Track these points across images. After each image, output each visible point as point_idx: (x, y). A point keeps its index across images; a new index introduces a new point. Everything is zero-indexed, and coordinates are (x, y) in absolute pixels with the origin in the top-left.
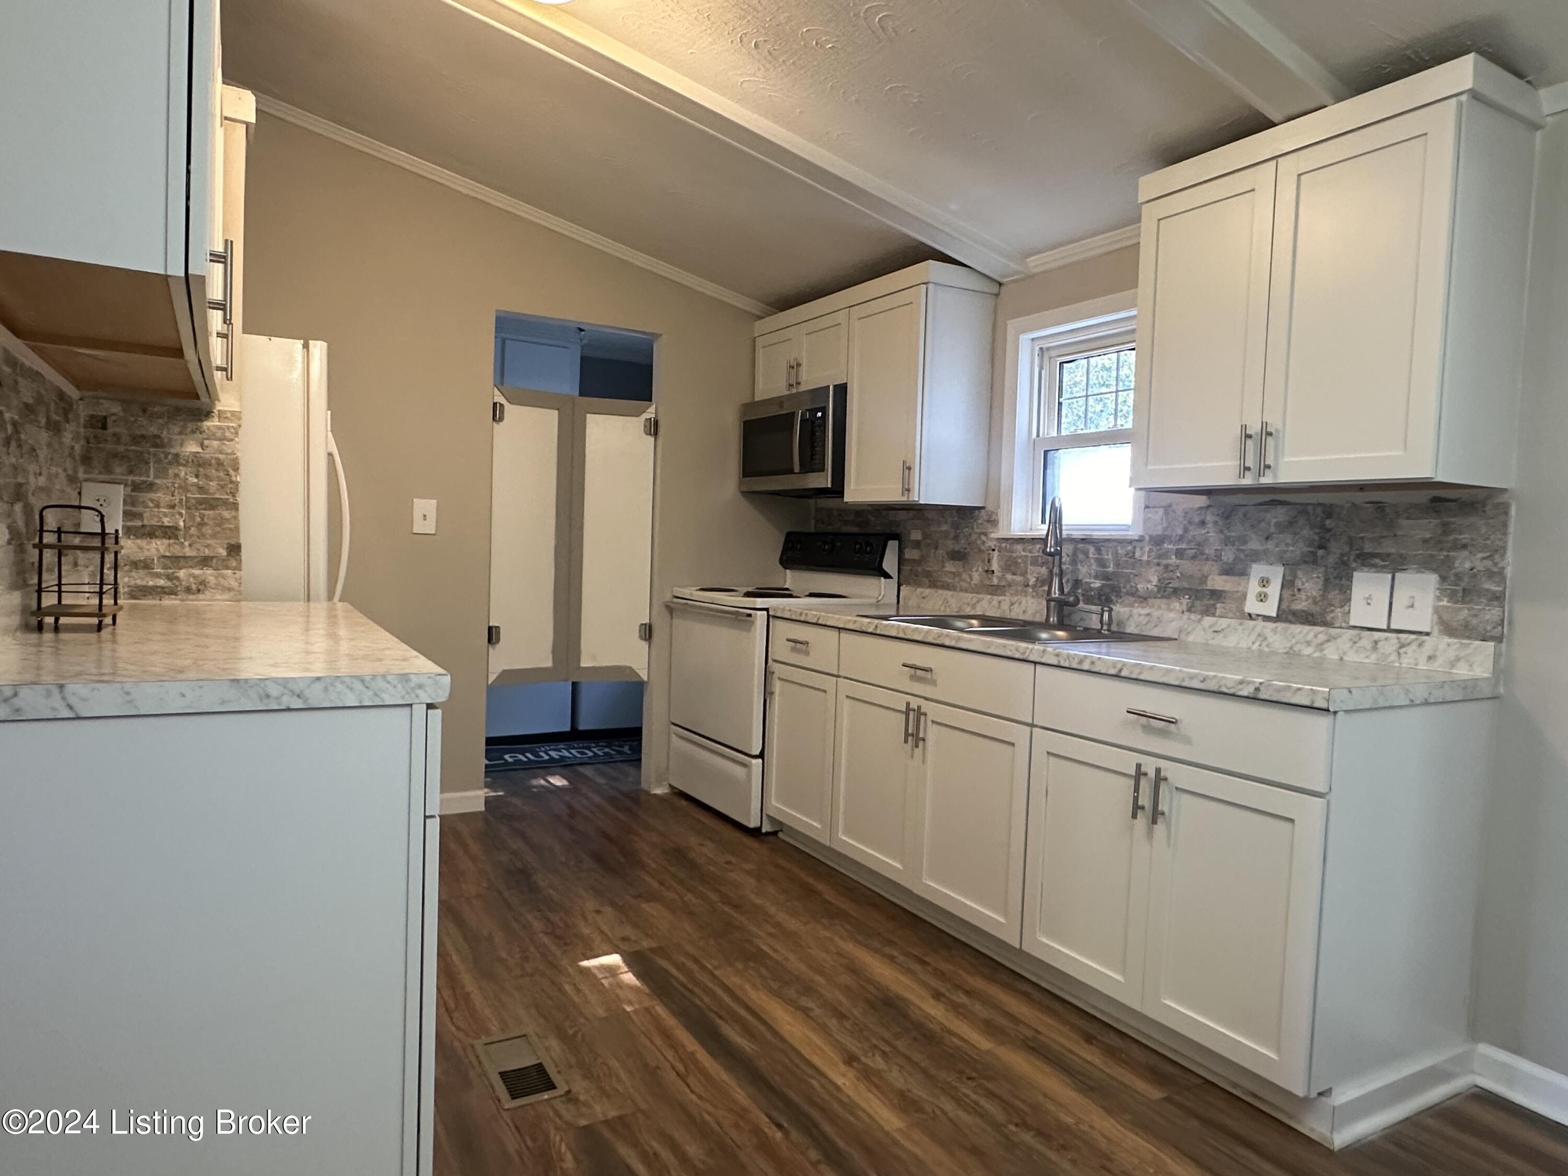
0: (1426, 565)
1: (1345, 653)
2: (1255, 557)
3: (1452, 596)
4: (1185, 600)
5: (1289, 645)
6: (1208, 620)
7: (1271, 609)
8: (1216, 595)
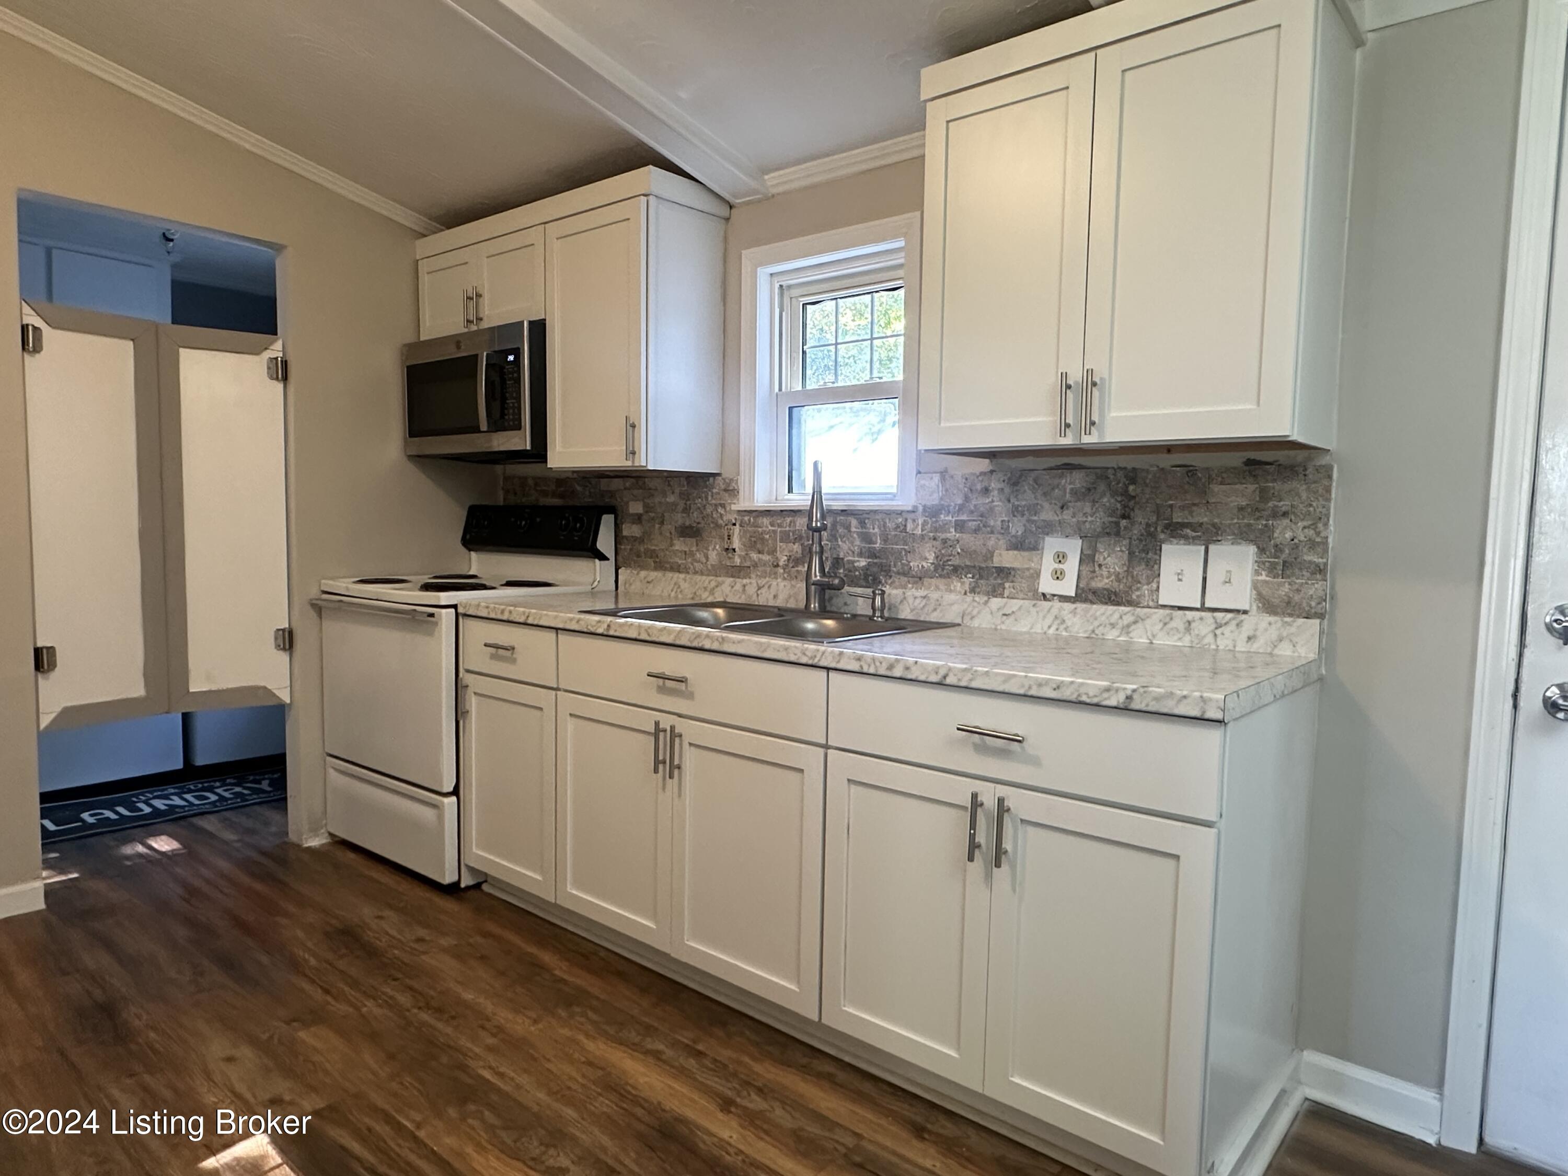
0: (1243, 535)
1: (1154, 636)
2: (1048, 528)
3: (1271, 570)
4: (968, 580)
5: (1091, 628)
6: (996, 602)
7: (1068, 587)
8: (1004, 573)
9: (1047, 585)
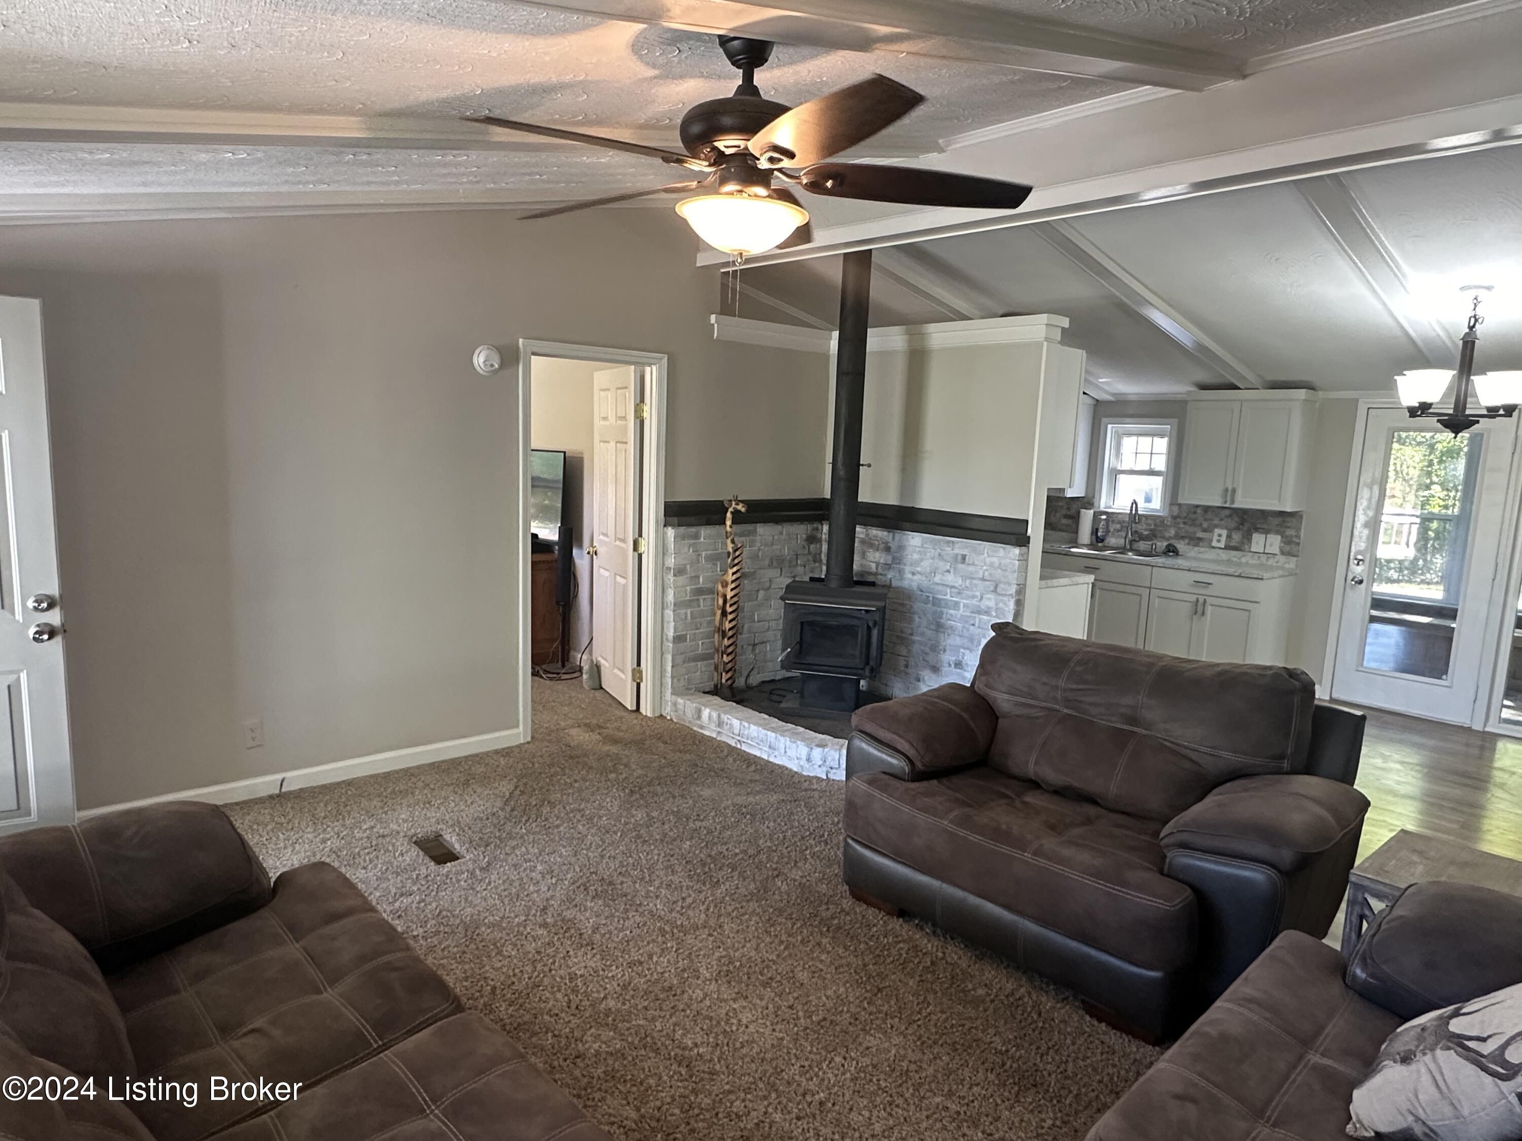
0: (1277, 533)
1: (1248, 560)
2: (1216, 526)
3: (1285, 543)
4: (1187, 541)
5: (1228, 557)
7: (1222, 545)
8: (1200, 539)
9: (1214, 544)
